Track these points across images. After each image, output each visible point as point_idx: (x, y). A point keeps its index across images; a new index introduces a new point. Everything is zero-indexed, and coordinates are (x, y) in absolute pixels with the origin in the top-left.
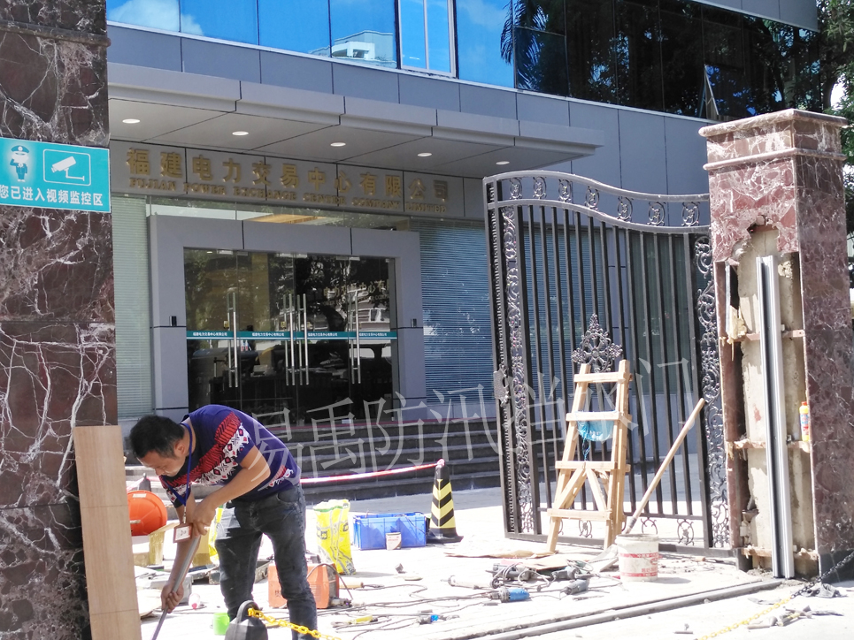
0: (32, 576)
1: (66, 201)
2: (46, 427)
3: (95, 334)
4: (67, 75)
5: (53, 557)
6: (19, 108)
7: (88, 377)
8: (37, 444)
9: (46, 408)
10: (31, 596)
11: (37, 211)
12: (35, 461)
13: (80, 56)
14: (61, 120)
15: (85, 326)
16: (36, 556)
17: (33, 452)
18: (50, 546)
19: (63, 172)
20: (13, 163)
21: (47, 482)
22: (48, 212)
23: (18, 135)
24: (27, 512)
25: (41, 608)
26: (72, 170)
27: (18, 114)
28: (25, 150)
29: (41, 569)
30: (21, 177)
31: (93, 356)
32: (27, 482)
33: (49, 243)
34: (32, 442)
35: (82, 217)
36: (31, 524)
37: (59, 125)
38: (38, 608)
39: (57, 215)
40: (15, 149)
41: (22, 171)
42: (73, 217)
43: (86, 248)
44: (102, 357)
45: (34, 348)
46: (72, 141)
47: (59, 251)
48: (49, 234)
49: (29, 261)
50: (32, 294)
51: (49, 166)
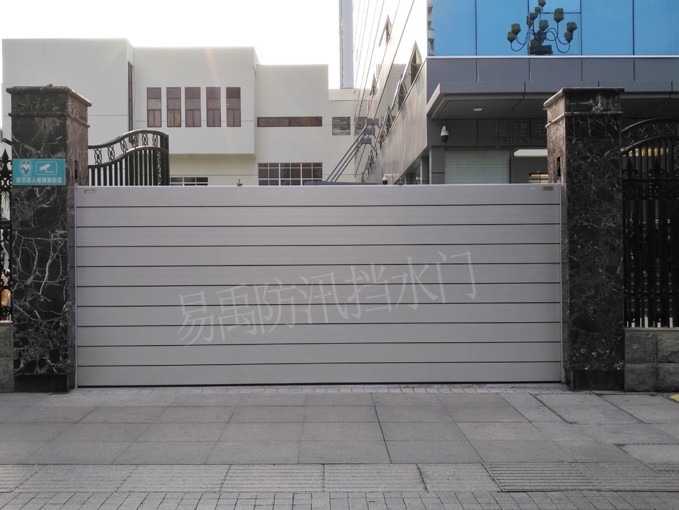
0: (28, 328)
1: (45, 181)
2: (35, 271)
3: (58, 235)
4: (48, 130)
5: (37, 322)
6: (26, 146)
7: (54, 252)
8: (32, 278)
9: (35, 264)
10: (28, 335)
11: (33, 186)
12: (31, 285)
13: (54, 122)
14: (44, 149)
15: (53, 232)
16: (30, 321)
17: (29, 281)
18: (36, 317)
19: (45, 170)
20: (23, 168)
21: (35, 292)
22: (38, 186)
23: (25, 157)
24: (27, 303)
25: (32, 341)
26: (48, 169)
27: (26, 149)
28: (28, 163)
29: (32, 326)
30: (26, 174)
31: (57, 244)
32: (27, 292)
33: (38, 199)
34: (30, 277)
35: (53, 188)
36: (28, 308)
37: (44, 151)
38: (31, 341)
39: (42, 187)
40: (24, 163)
41: (26, 171)
42: (49, 188)
43: (54, 200)
44: (60, 244)
45: (31, 240)
46: (49, 157)
47: (43, 202)
48: (38, 195)
49: (29, 206)
50: (30, 219)
51: (38, 168)
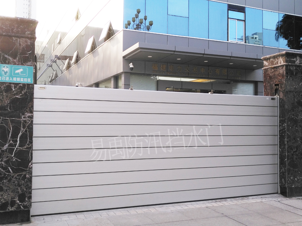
0: (4, 180)
1: (19, 80)
2: (10, 141)
3: (26, 116)
4: (22, 47)
5: (10, 175)
6: (6, 56)
7: (24, 128)
8: (7, 145)
9: (10, 135)
10: (3, 185)
11: (10, 83)
12: (6, 150)
13: (26, 42)
14: (19, 59)
15: (23, 114)
16: (5, 174)
17: (5, 147)
18: (10, 172)
19: (19, 73)
20: (3, 71)
21: (10, 155)
22: (13, 83)
23: (5, 63)
24: (3, 163)
25: (6, 188)
26: (22, 72)
27: (6, 58)
28: (7, 67)
29: (6, 178)
30: (6, 74)
31: (26, 122)
32: (3, 155)
33: (14, 92)
35: (24, 85)
36: (4, 166)
37: (18, 60)
39: (16, 84)
40: (4, 67)
41: (6, 73)
42: (21, 85)
43: (25, 93)
44: (28, 122)
45: (7, 120)
46: (22, 64)
47: (17, 94)
48: (14, 90)
49: (7, 97)
50: (7, 106)
51: (14, 71)
